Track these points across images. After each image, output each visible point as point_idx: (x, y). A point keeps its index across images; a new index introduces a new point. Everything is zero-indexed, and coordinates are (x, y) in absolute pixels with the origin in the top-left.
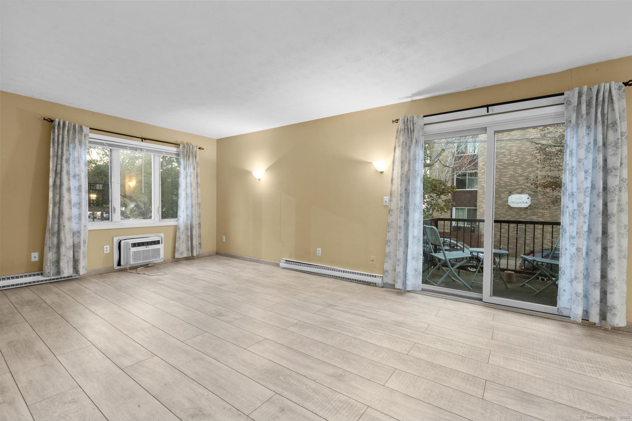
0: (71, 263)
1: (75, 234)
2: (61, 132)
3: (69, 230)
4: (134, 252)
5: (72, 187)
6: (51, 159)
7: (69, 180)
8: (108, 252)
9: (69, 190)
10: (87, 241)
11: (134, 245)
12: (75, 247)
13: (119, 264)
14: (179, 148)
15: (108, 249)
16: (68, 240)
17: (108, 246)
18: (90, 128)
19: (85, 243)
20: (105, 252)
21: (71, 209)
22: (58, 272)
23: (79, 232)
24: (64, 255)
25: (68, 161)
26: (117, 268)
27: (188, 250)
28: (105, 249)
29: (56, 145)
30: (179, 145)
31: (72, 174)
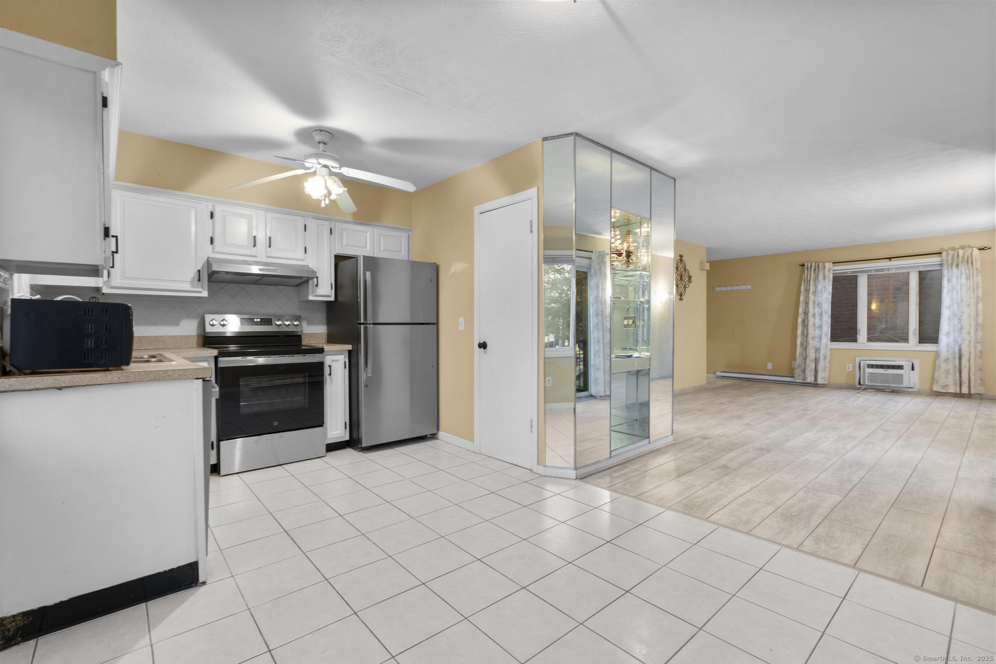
0: (813, 373)
1: (817, 350)
2: (809, 273)
3: (812, 347)
4: (871, 373)
5: (817, 313)
6: (802, 294)
7: (814, 308)
8: (851, 369)
9: (814, 315)
10: (828, 357)
11: (871, 366)
12: (817, 360)
13: (860, 384)
14: (941, 256)
15: (851, 367)
16: (812, 355)
17: (851, 365)
18: (833, 263)
19: (825, 358)
20: (848, 370)
21: (815, 330)
22: (804, 379)
23: (819, 349)
24: (808, 366)
25: (814, 293)
26: (859, 386)
27: (956, 384)
28: (847, 367)
29: (806, 282)
30: (941, 253)
31: (817, 303)
